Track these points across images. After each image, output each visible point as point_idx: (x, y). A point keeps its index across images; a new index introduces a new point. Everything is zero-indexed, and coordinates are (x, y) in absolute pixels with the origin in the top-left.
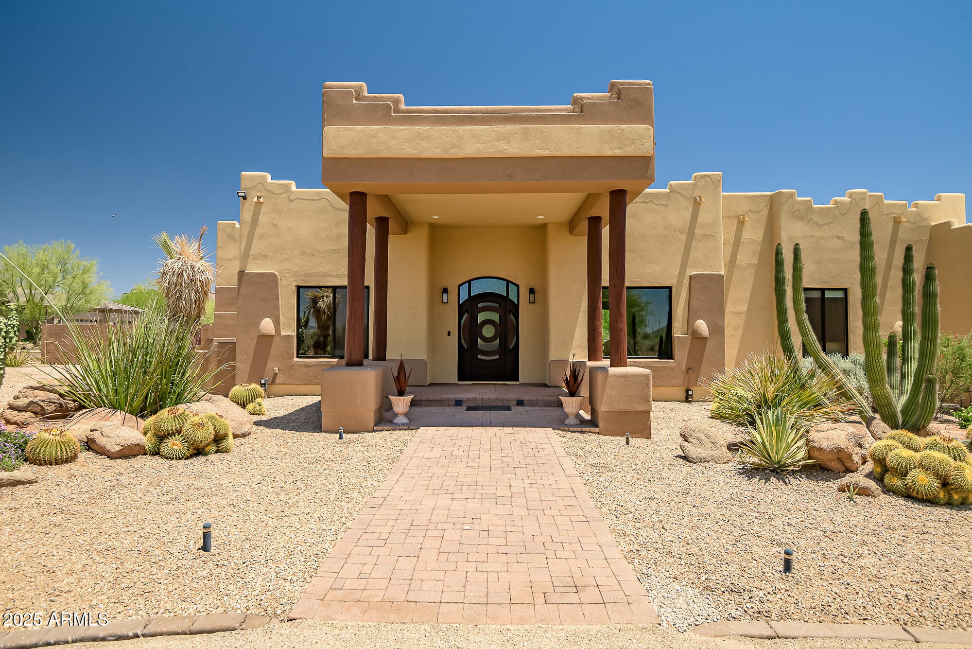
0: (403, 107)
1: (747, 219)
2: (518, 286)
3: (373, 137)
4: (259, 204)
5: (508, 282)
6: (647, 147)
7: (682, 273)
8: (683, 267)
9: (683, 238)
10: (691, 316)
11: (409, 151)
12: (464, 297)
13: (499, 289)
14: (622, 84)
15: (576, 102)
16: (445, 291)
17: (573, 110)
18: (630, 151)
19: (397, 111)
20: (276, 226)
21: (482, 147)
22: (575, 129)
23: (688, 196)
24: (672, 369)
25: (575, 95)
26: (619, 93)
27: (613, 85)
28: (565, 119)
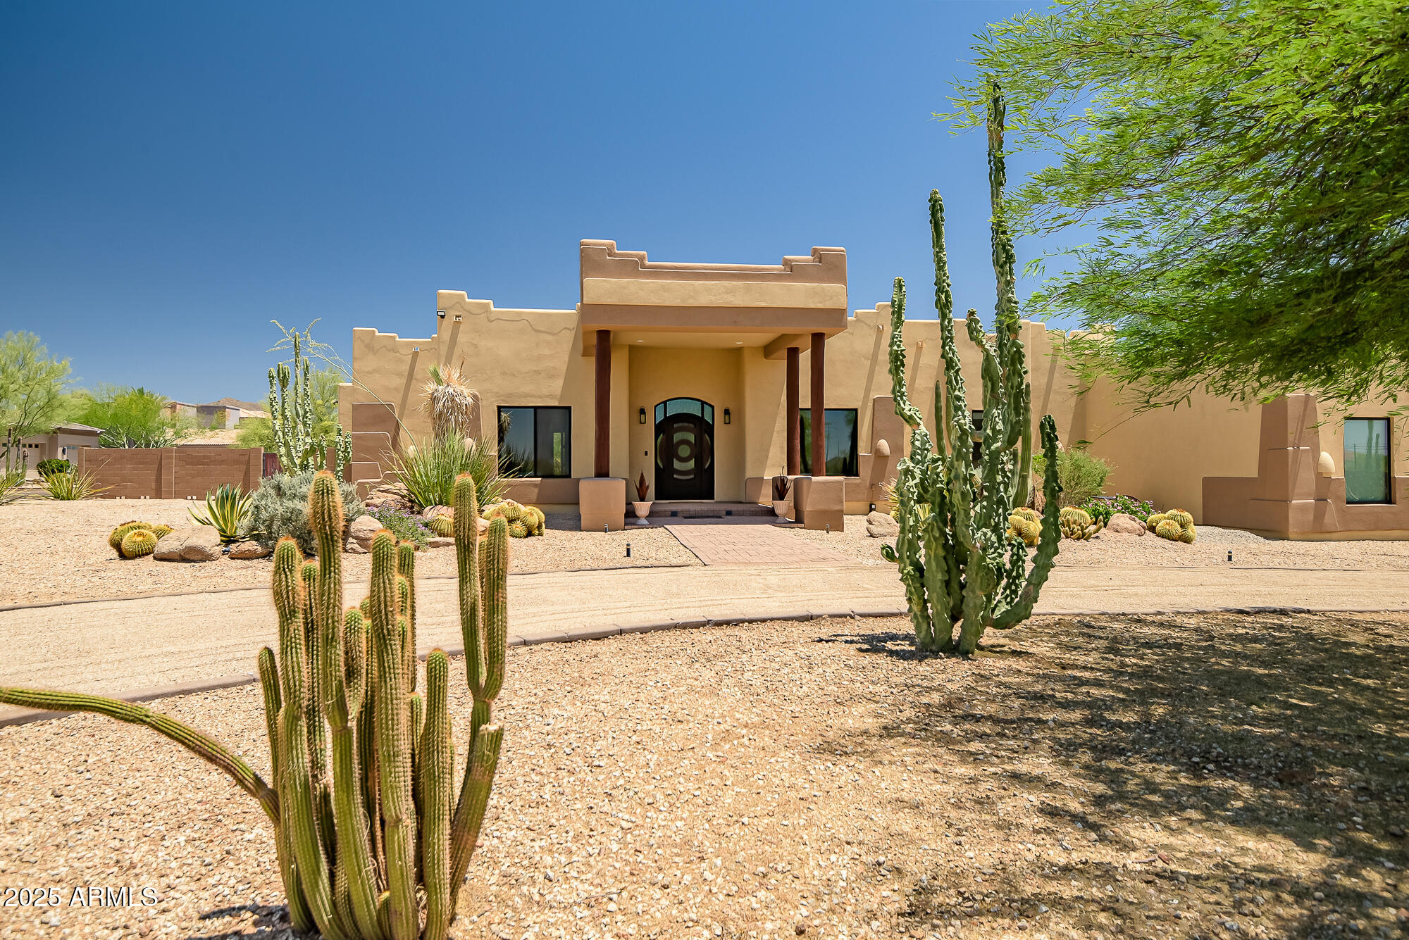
0: (647, 263)
1: (924, 345)
2: (713, 407)
3: (624, 288)
4: (457, 324)
5: (703, 403)
6: (840, 303)
7: (866, 396)
8: (868, 390)
9: (868, 363)
10: (874, 437)
11: (654, 300)
12: (660, 418)
13: (695, 410)
14: (823, 250)
15: (786, 263)
16: (642, 412)
17: (785, 270)
18: (828, 305)
19: (643, 266)
20: (476, 346)
21: (713, 298)
22: (786, 286)
23: (872, 325)
24: (857, 485)
25: (786, 257)
26: (819, 256)
27: (815, 251)
28: (778, 277)
